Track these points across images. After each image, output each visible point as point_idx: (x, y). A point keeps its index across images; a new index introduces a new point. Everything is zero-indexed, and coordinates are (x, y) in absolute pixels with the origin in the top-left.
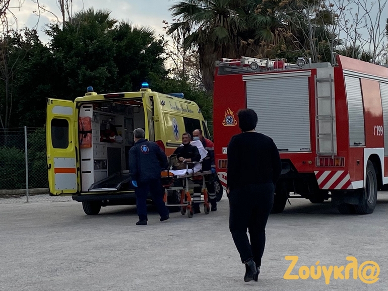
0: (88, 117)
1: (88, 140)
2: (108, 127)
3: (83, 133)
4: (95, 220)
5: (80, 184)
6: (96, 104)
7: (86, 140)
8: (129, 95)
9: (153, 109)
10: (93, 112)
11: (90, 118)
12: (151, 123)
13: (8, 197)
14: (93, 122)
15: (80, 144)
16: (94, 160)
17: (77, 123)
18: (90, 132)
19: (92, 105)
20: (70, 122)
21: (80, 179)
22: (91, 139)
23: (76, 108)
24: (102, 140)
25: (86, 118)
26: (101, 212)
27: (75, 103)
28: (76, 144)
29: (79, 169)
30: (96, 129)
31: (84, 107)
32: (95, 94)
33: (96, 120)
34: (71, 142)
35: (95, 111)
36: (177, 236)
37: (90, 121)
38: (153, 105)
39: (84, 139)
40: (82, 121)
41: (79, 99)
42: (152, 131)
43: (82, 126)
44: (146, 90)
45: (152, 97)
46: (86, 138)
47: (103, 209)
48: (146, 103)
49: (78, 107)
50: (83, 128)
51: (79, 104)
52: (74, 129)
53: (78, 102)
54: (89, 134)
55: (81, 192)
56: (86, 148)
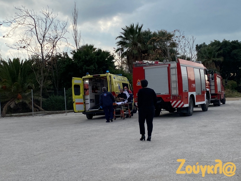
2: (95, 87)
3: (85, 90)
4: (91, 121)
5: (85, 108)
6: (90, 79)
7: (87, 92)
8: (102, 75)
9: (111, 80)
10: (89, 82)
12: (110, 85)
13: (59, 114)
15: (85, 94)
16: (90, 99)
17: (83, 86)
18: (88, 89)
19: (88, 79)
20: (81, 86)
21: (85, 106)
24: (92, 92)
26: (93, 118)
28: (83, 94)
29: (84, 103)
30: (90, 88)
31: (86, 80)
32: (89, 75)
33: (90, 85)
34: (81, 93)
36: (121, 126)
37: (88, 85)
38: (111, 79)
40: (85, 85)
41: (83, 77)
42: (111, 88)
43: (85, 87)
44: (108, 73)
45: (110, 76)
47: (94, 117)
48: (108, 78)
49: (83, 80)
52: (82, 88)
53: (83, 79)
54: (88, 90)
55: (86, 111)
56: (87, 95)
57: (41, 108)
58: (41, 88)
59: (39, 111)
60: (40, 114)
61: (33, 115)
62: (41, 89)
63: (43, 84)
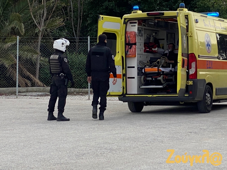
0: (133, 31)
1: (133, 51)
2: (152, 40)
3: (129, 45)
5: (125, 88)
6: (141, 21)
7: (131, 51)
8: (168, 13)
9: (187, 27)
10: (138, 27)
11: (135, 33)
14: (137, 35)
15: (126, 54)
16: (138, 68)
17: (124, 36)
18: (135, 44)
19: (137, 21)
20: (118, 35)
21: (125, 83)
22: (135, 50)
23: (124, 24)
24: (145, 51)
25: (131, 32)
27: (123, 19)
28: (122, 54)
29: (124, 75)
30: (140, 42)
31: (131, 23)
32: (140, 12)
33: (140, 34)
34: (118, 52)
35: (139, 26)
37: (135, 35)
38: (188, 23)
39: (129, 50)
40: (129, 35)
41: (126, 16)
43: (129, 40)
44: (182, 10)
45: (187, 16)
46: (131, 49)
49: (125, 23)
50: (129, 41)
51: (126, 21)
52: (122, 42)
53: (125, 19)
54: (134, 46)
55: (126, 94)
56: (131, 57)
57: (37, 80)
58: (40, 33)
59: (33, 85)
60: (34, 94)
61: (17, 94)
62: (40, 38)
63: (45, 25)
